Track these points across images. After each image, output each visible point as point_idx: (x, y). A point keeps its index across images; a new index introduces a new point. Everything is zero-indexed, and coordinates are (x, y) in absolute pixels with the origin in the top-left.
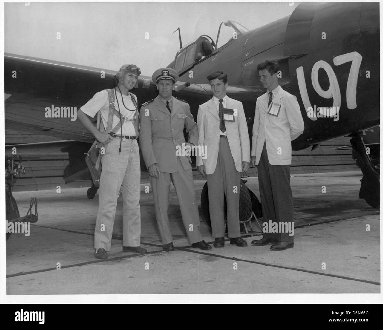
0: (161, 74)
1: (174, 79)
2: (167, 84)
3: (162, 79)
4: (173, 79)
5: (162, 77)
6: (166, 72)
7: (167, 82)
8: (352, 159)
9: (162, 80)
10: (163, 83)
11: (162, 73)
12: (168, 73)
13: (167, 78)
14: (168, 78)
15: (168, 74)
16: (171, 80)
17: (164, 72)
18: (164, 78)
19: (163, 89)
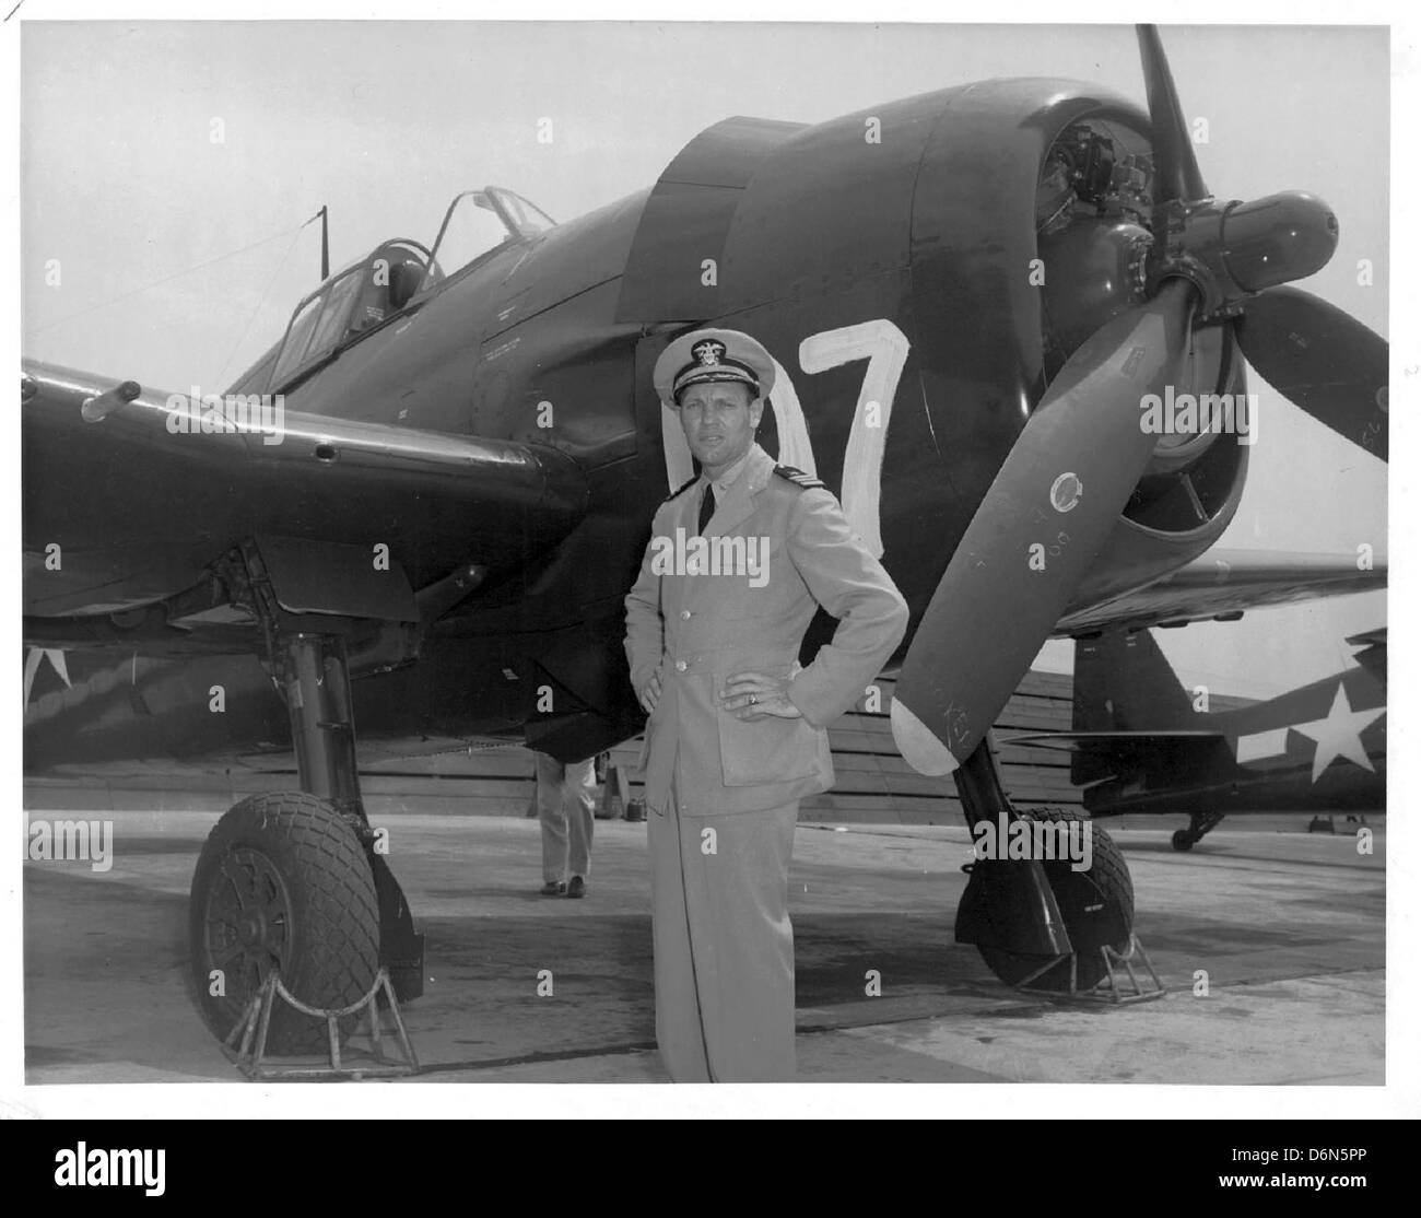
0: (690, 359)
1: (756, 378)
2: (721, 403)
3: (694, 383)
4: (751, 380)
5: (694, 372)
6: (710, 348)
7: (719, 393)
8: (1068, 784)
9: (695, 387)
10: (703, 397)
11: (695, 355)
12: (723, 352)
13: (715, 373)
14: (720, 376)
15: (722, 358)
16: (737, 381)
17: (702, 348)
18: (705, 376)
19: (704, 426)
